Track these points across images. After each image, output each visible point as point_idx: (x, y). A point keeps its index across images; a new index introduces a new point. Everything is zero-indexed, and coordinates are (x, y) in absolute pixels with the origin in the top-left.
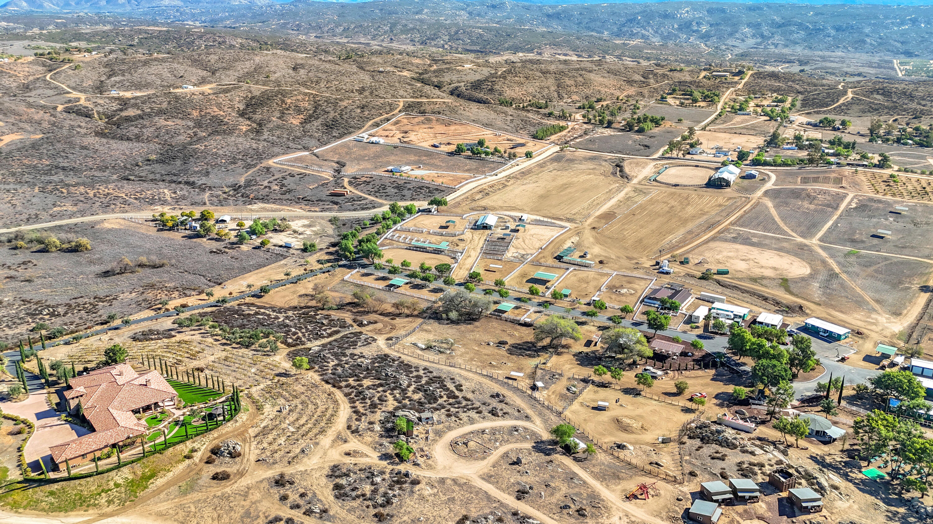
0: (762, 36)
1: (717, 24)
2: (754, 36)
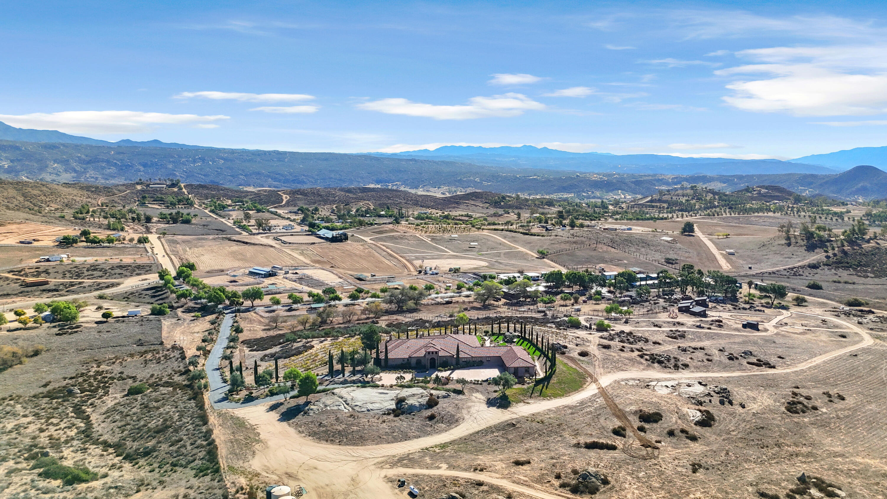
0: (75, 171)
1: (19, 160)
2: (66, 171)
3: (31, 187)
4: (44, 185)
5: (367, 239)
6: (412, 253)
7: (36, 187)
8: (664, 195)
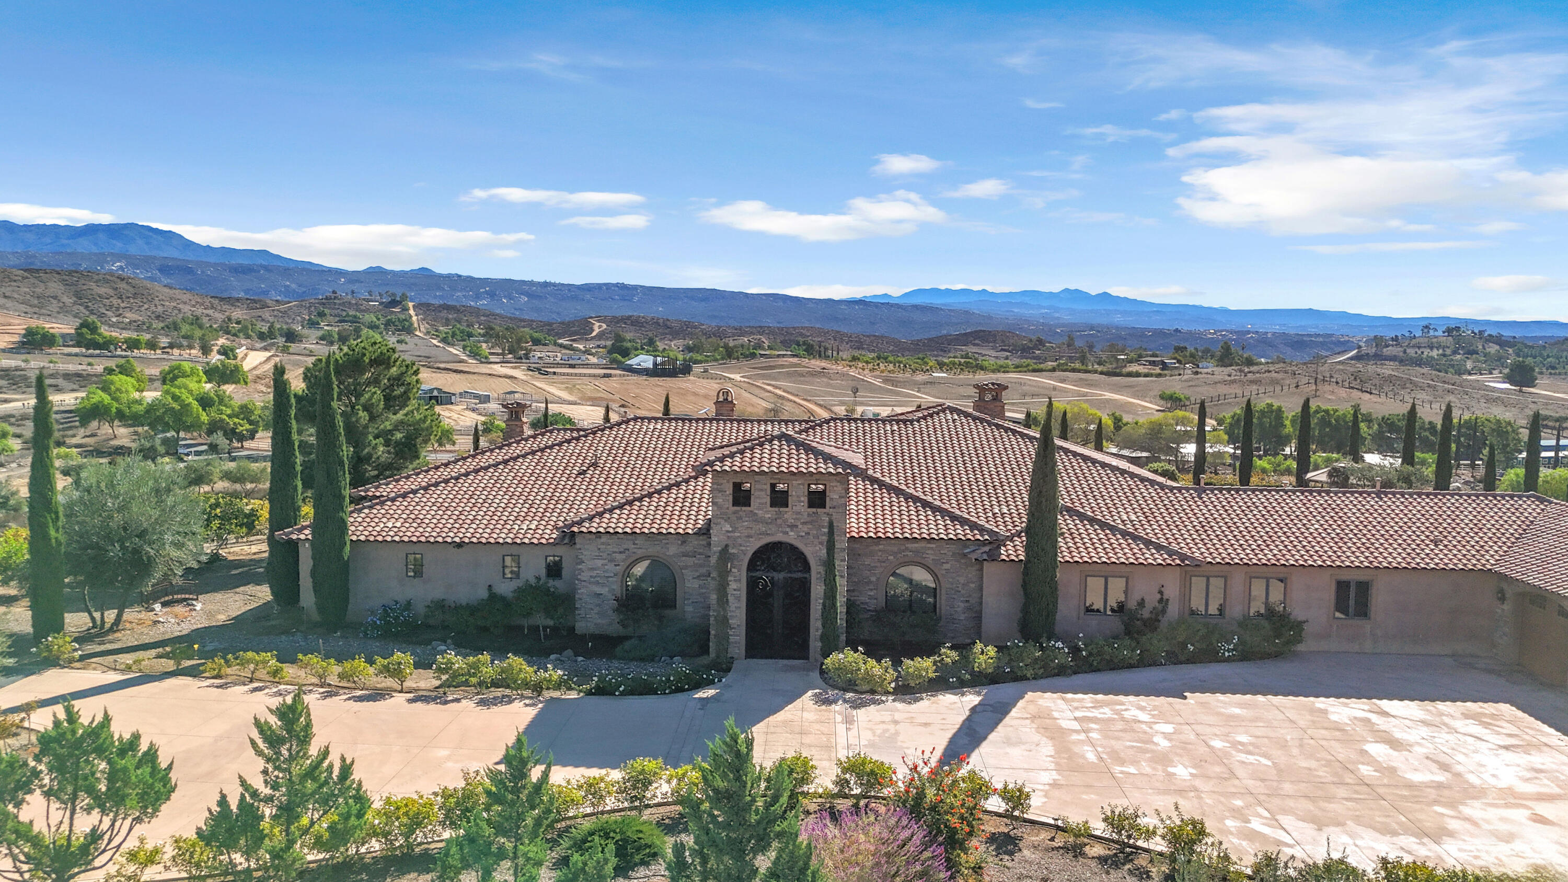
3: (96, 282)
4: (123, 280)
5: (737, 377)
6: (832, 396)
7: (107, 281)
8: (1387, 346)
